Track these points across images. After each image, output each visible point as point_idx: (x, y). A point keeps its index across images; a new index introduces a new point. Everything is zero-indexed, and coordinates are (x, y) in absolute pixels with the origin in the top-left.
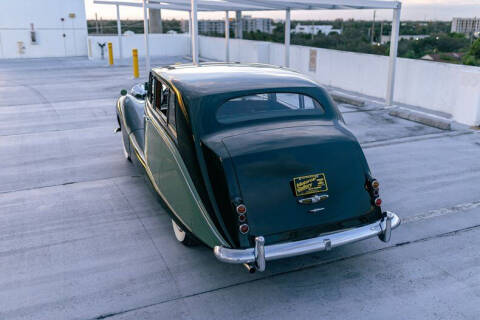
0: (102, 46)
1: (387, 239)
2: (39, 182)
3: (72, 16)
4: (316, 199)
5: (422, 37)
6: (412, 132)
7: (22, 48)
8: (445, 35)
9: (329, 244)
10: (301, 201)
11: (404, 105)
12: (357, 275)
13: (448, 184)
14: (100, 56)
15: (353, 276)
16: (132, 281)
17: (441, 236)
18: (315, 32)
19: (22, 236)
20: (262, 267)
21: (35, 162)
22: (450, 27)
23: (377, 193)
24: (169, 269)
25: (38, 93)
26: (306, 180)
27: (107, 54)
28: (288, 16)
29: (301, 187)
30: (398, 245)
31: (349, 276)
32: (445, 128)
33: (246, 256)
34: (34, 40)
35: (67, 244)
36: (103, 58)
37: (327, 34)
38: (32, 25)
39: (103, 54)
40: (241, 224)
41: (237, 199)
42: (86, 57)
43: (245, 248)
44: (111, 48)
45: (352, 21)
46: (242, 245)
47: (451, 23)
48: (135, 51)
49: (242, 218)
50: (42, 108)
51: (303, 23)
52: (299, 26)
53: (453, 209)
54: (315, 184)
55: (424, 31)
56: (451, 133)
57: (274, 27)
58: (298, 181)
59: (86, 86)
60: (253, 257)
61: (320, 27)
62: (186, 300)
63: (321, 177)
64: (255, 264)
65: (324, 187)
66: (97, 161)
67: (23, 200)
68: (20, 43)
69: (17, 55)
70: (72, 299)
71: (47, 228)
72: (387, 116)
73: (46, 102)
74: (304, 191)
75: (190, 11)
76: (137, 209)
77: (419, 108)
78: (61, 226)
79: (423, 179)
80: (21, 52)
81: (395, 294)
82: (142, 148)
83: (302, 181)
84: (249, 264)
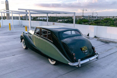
1: (98, 58)
4: (86, 51)
5: (67, 20)
8: (72, 19)
9: (90, 60)
10: (83, 52)
17: (102, 58)
18: (43, 19)
20: (80, 66)
22: (72, 18)
28: (47, 15)
29: (83, 49)
32: (88, 38)
33: (76, 64)
37: (45, 19)
40: (74, 57)
41: (73, 52)
45: (51, 16)
47: (72, 17)
48: (10, 24)
51: (39, 17)
52: (39, 18)
54: (85, 48)
55: (67, 19)
56: (90, 39)
57: (33, 18)
61: (44, 18)
63: (86, 47)
64: (78, 65)
65: (87, 49)
74: (84, 50)
76: (36, 59)
83: (83, 48)
84: (77, 66)
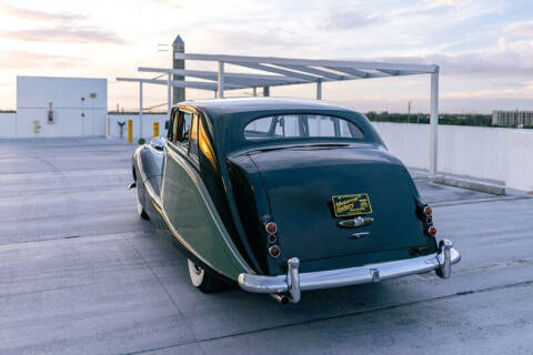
0: (121, 125)
1: (446, 275)
2: (39, 236)
3: (93, 96)
4: (358, 221)
6: (462, 197)
7: (38, 127)
9: (376, 274)
10: (341, 223)
11: (449, 175)
12: (412, 322)
13: (511, 240)
14: (118, 135)
15: (408, 323)
16: (136, 325)
17: (510, 286)
19: (11, 282)
20: (297, 297)
21: (37, 219)
22: (491, 119)
23: (430, 220)
24: (182, 314)
25: (49, 163)
26: (346, 199)
27: (126, 134)
29: (341, 207)
30: (459, 294)
31: (402, 323)
32: (499, 193)
33: (276, 284)
34: (50, 119)
35: (62, 291)
36: (121, 137)
38: (51, 104)
39: (122, 133)
40: (271, 245)
41: (267, 217)
42: (104, 137)
43: (275, 275)
44: (131, 125)
46: (271, 271)
47: (491, 116)
48: (156, 124)
49: (272, 239)
50: (52, 176)
53: (520, 261)
54: (357, 204)
56: (507, 198)
58: (337, 200)
59: (102, 158)
60: (285, 286)
62: (202, 344)
63: (364, 197)
64: (287, 294)
65: (368, 209)
66: (106, 218)
67: (17, 251)
68: (36, 122)
69: (31, 135)
70: (61, 342)
71: (41, 276)
72: (431, 183)
73: (56, 171)
74: (345, 212)
75: (216, 90)
76: (149, 259)
77: (467, 177)
78: (58, 274)
79: (480, 236)
80: (36, 132)
81: (462, 340)
82: (158, 193)
83: (342, 200)
84: (280, 294)
